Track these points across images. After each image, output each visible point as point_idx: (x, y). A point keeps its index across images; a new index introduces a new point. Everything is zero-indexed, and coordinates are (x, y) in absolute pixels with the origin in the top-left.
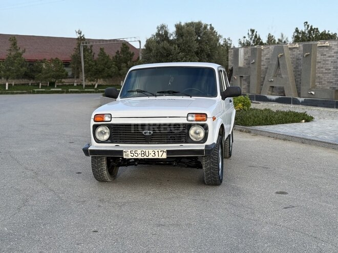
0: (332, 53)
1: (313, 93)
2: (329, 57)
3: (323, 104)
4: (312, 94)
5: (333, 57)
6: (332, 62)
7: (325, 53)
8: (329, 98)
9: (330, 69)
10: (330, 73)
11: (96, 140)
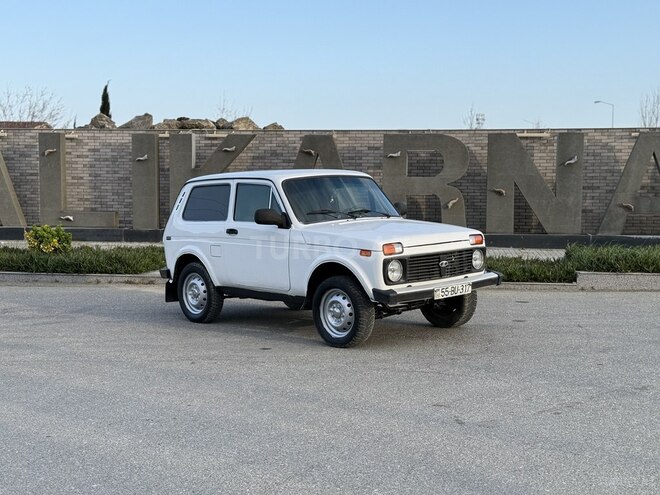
0: (84, 151)
1: (71, 218)
2: (78, 156)
3: (98, 235)
4: (68, 220)
5: (87, 157)
6: (85, 166)
7: (69, 150)
8: (104, 225)
9: (82, 178)
10: (82, 184)
11: (387, 281)
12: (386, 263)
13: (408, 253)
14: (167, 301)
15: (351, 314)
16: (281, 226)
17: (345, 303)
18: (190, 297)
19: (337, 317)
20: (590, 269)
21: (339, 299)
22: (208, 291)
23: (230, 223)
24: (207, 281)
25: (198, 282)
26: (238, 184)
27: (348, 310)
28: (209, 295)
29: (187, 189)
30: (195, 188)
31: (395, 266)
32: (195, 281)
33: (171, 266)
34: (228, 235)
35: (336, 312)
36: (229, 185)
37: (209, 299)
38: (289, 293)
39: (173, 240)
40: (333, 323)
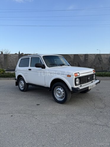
0: (11, 57)
7: (9, 57)
11: (76, 85)
12: (76, 79)
13: (81, 75)
14: (16, 85)
15: (64, 94)
16: (42, 68)
17: (62, 90)
18: (21, 85)
19: (59, 94)
20: (98, 76)
21: (60, 89)
22: (24, 84)
23: (30, 68)
24: (24, 82)
25: (22, 82)
26: (31, 58)
27: (63, 93)
28: (25, 85)
29: (20, 59)
30: (21, 59)
31: (77, 80)
32: (22, 81)
33: (17, 77)
34: (29, 70)
35: (59, 93)
36: (29, 58)
37: (25, 86)
38: (45, 86)
39: (17, 72)
40: (58, 96)
